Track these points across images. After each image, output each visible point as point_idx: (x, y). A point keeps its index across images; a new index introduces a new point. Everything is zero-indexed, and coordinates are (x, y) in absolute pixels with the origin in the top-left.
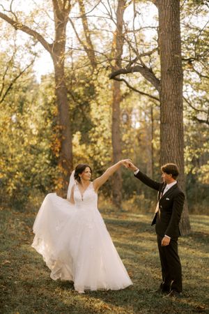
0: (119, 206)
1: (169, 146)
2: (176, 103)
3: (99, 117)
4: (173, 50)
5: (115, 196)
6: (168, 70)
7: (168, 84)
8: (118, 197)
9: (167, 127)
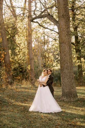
0: (34, 85)
1: (65, 55)
2: (67, 32)
3: (19, 42)
4: (64, 5)
5: (32, 80)
6: (62, 15)
7: (63, 23)
8: (33, 80)
9: (63, 45)
